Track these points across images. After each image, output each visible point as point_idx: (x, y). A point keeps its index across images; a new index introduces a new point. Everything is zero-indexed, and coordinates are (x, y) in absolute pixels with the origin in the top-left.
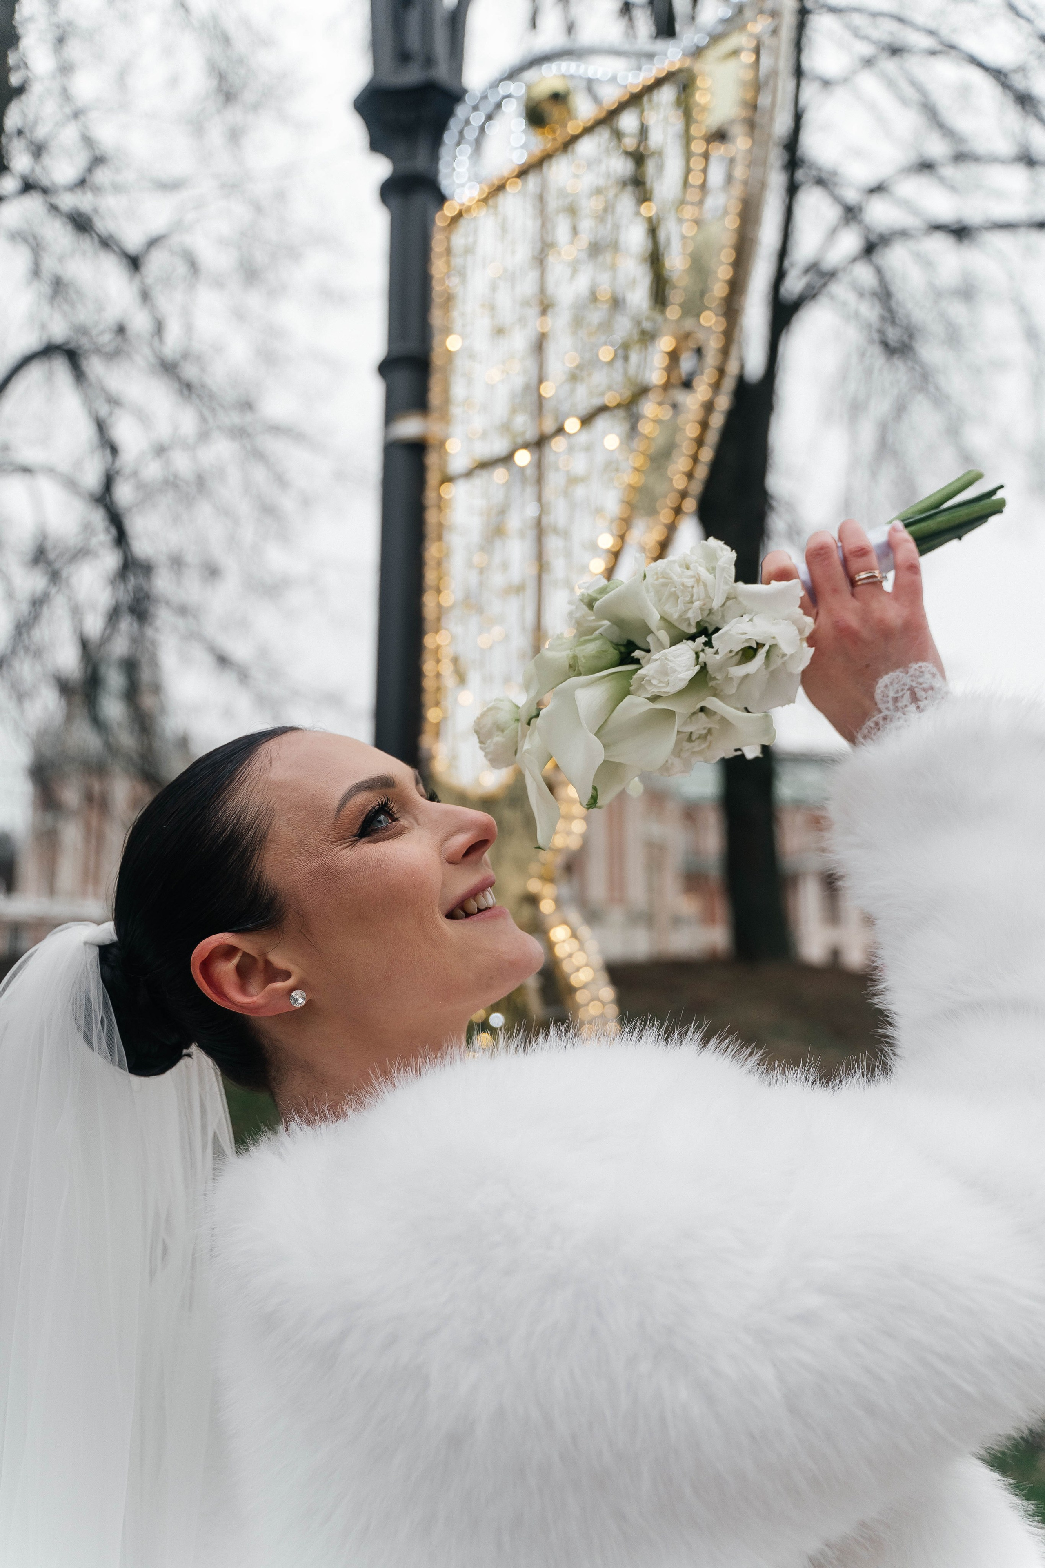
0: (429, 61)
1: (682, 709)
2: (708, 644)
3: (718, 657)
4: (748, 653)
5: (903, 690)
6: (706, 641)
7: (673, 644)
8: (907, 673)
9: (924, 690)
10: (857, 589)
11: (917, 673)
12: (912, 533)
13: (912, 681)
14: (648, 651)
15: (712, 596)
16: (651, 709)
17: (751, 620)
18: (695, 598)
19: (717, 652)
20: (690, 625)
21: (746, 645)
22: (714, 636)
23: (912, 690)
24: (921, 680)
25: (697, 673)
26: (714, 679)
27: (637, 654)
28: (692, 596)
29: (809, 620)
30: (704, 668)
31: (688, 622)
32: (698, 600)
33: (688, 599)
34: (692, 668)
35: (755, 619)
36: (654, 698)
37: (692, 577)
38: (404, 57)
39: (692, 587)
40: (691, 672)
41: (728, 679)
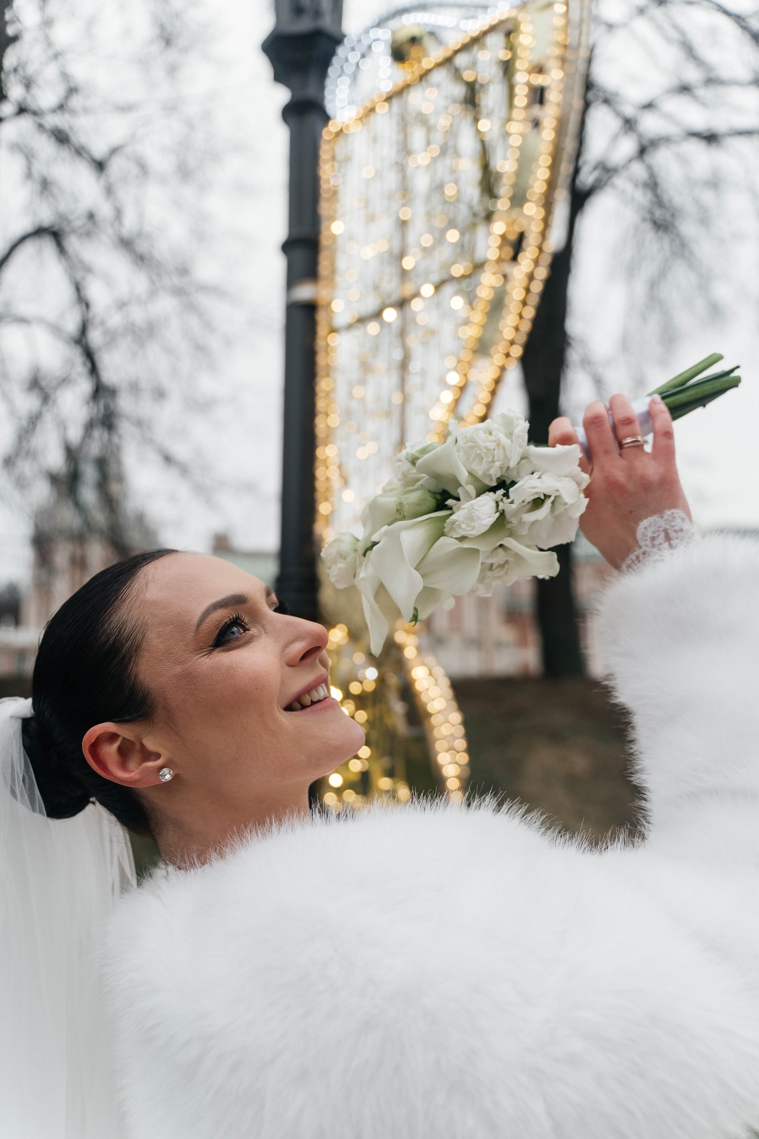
0: (317, 14)
1: (484, 547)
2: (506, 495)
3: (513, 506)
4: (538, 503)
5: (658, 531)
6: (504, 493)
7: (478, 495)
8: (662, 517)
9: (675, 531)
10: (624, 451)
11: (670, 518)
12: (667, 405)
13: (666, 524)
14: (458, 499)
15: (509, 457)
16: (459, 547)
17: (539, 478)
18: (496, 459)
19: (512, 502)
20: (491, 480)
21: (536, 496)
22: (511, 490)
23: (666, 531)
24: (673, 524)
25: (497, 519)
26: (511, 522)
27: (450, 502)
28: (494, 457)
29: (586, 476)
30: (502, 514)
31: (490, 477)
32: (499, 461)
33: (490, 459)
34: (493, 515)
35: (543, 476)
36: (462, 539)
37: (495, 441)
38: (298, 11)
39: (494, 450)
40: (493, 518)
41: (521, 523)
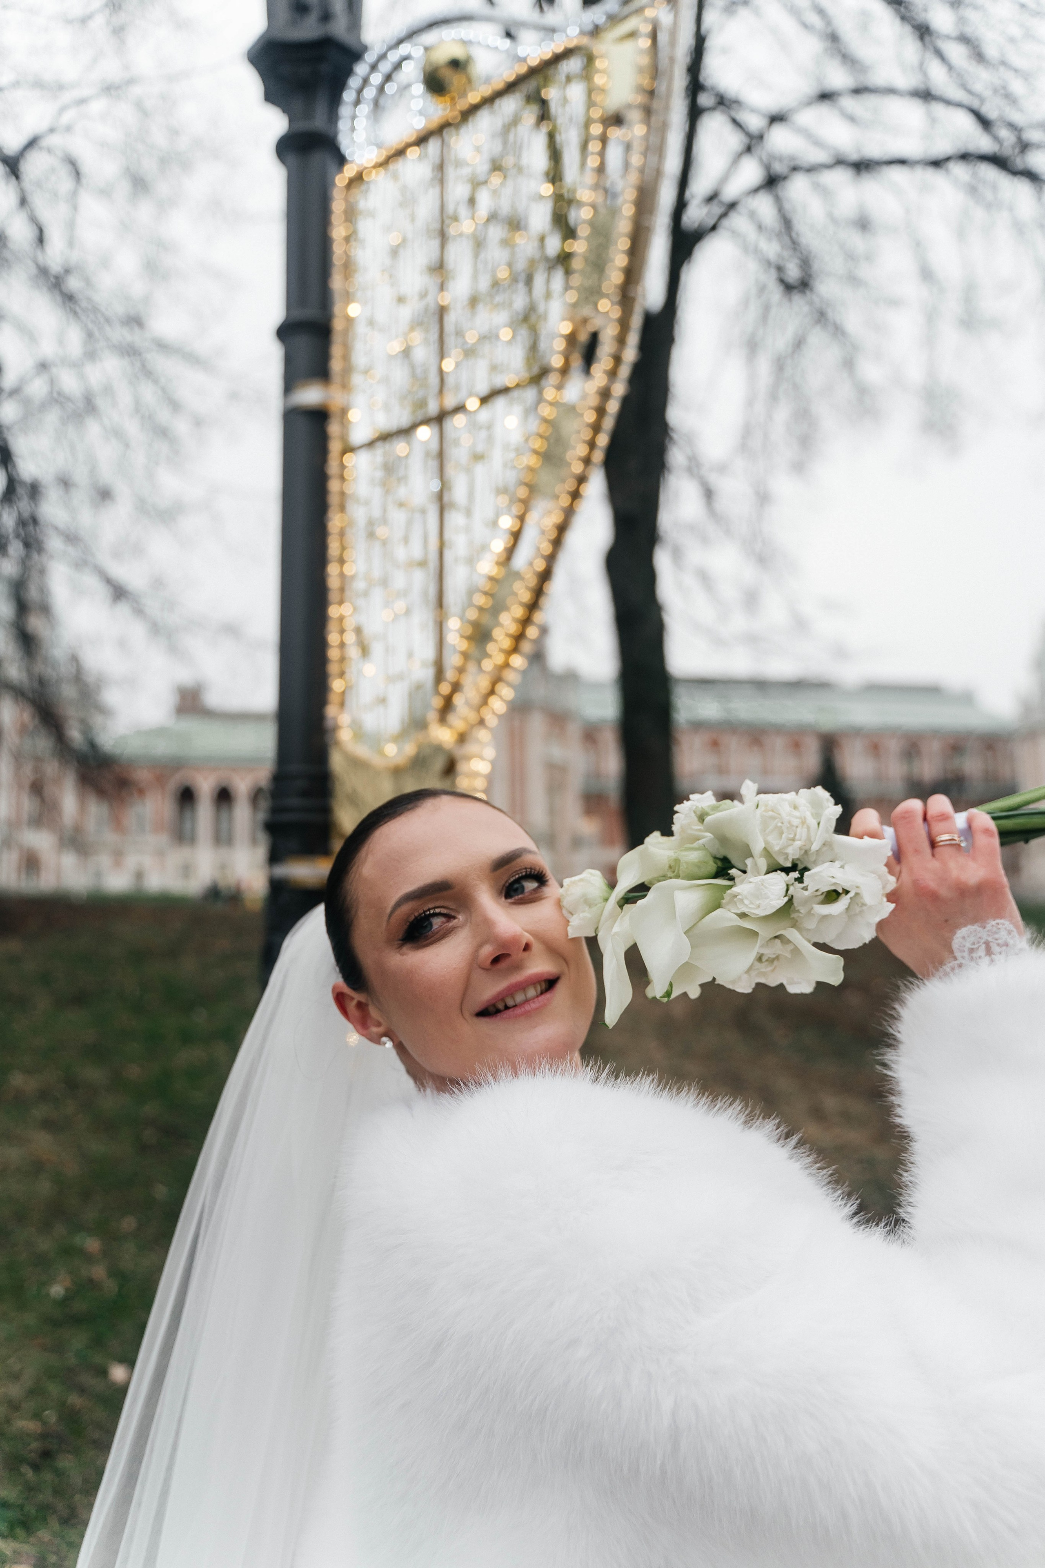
1: (765, 932)
2: (800, 880)
3: (806, 893)
4: (832, 896)
5: (979, 942)
6: (798, 878)
7: (767, 873)
8: (983, 929)
9: (998, 945)
10: (938, 850)
11: (995, 929)
13: (989, 935)
14: (744, 872)
15: (812, 839)
16: (737, 925)
17: (842, 867)
18: (797, 837)
19: (805, 889)
20: (786, 859)
21: (833, 888)
22: (806, 874)
23: (987, 944)
24: (996, 936)
25: (786, 903)
26: (798, 911)
27: (733, 872)
28: (795, 835)
29: (892, 879)
30: (791, 900)
31: (785, 856)
32: (800, 840)
33: (791, 836)
34: (782, 898)
35: (846, 867)
36: (743, 915)
37: (800, 818)
39: (797, 827)
40: (782, 901)
41: (810, 913)
